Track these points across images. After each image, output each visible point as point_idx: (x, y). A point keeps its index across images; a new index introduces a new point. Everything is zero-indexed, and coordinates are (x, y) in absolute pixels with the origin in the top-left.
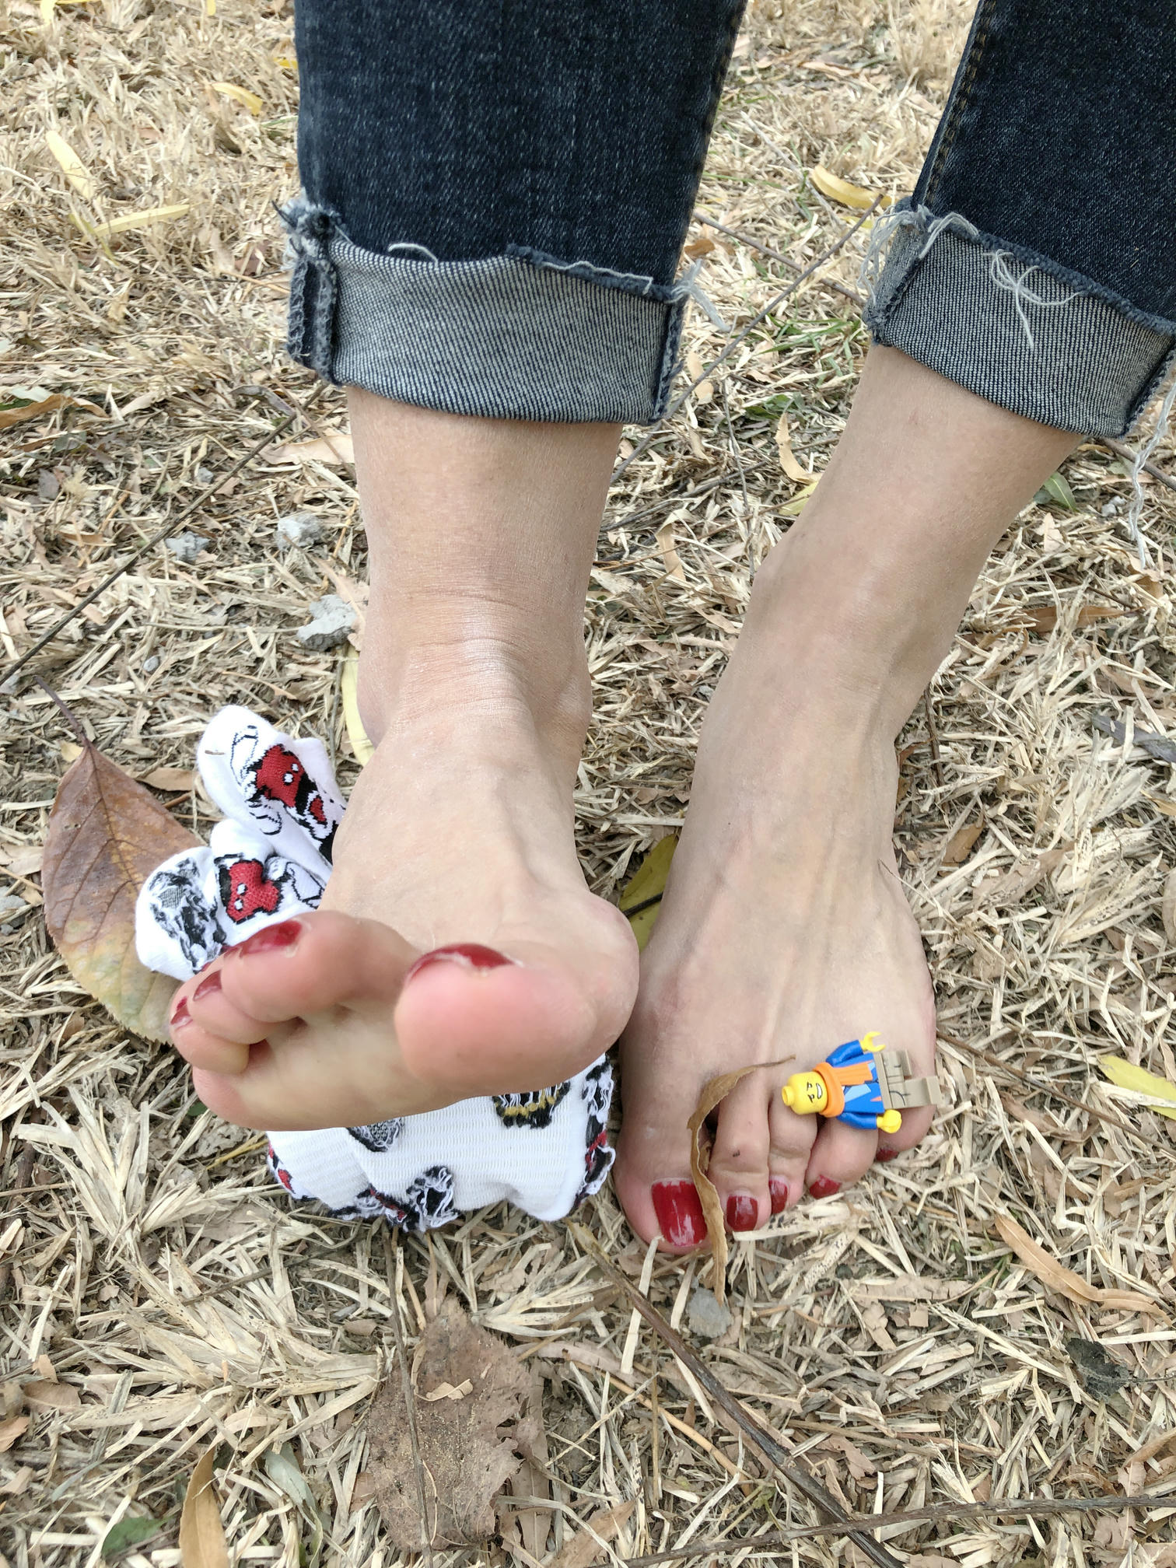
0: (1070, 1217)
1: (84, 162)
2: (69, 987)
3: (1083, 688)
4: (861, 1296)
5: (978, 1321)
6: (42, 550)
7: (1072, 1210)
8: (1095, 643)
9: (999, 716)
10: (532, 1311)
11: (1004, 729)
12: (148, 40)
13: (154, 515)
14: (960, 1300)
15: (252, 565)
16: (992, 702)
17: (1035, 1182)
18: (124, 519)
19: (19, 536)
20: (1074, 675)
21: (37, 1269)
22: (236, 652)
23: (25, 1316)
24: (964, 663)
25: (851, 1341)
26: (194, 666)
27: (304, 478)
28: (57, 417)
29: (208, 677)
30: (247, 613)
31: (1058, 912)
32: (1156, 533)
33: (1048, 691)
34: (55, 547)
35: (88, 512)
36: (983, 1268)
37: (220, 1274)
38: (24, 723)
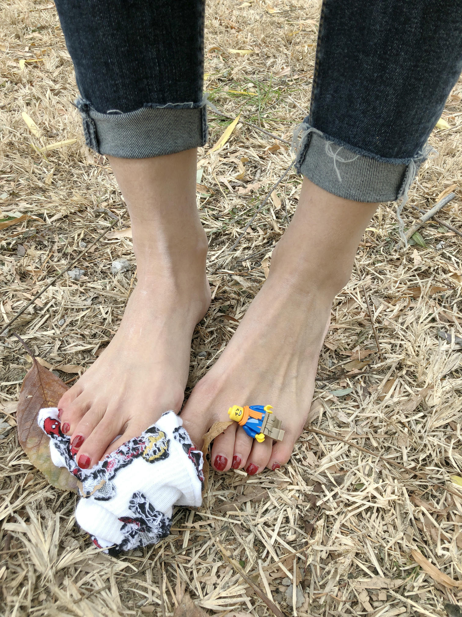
0: (444, 549)
1: (36, 123)
2: (27, 462)
3: (434, 320)
4: (358, 586)
5: (408, 597)
6: (18, 277)
7: (444, 546)
8: (437, 301)
9: (401, 333)
10: (220, 598)
11: (403, 338)
12: (61, 75)
13: (63, 261)
14: (399, 588)
15: (102, 281)
16: (397, 327)
17: (427, 534)
18: (52, 263)
19: (10, 271)
20: (430, 315)
21: (13, 588)
22: (95, 316)
23: (8, 609)
24: (385, 311)
25: (354, 607)
26: (79, 323)
27: (122, 245)
28: (25, 224)
29: (84, 327)
30: (100, 300)
31: (430, 415)
32: (458, 256)
33: (420, 322)
34: (24, 276)
35: (37, 261)
36: (408, 572)
37: (89, 587)
38: (11, 348)
